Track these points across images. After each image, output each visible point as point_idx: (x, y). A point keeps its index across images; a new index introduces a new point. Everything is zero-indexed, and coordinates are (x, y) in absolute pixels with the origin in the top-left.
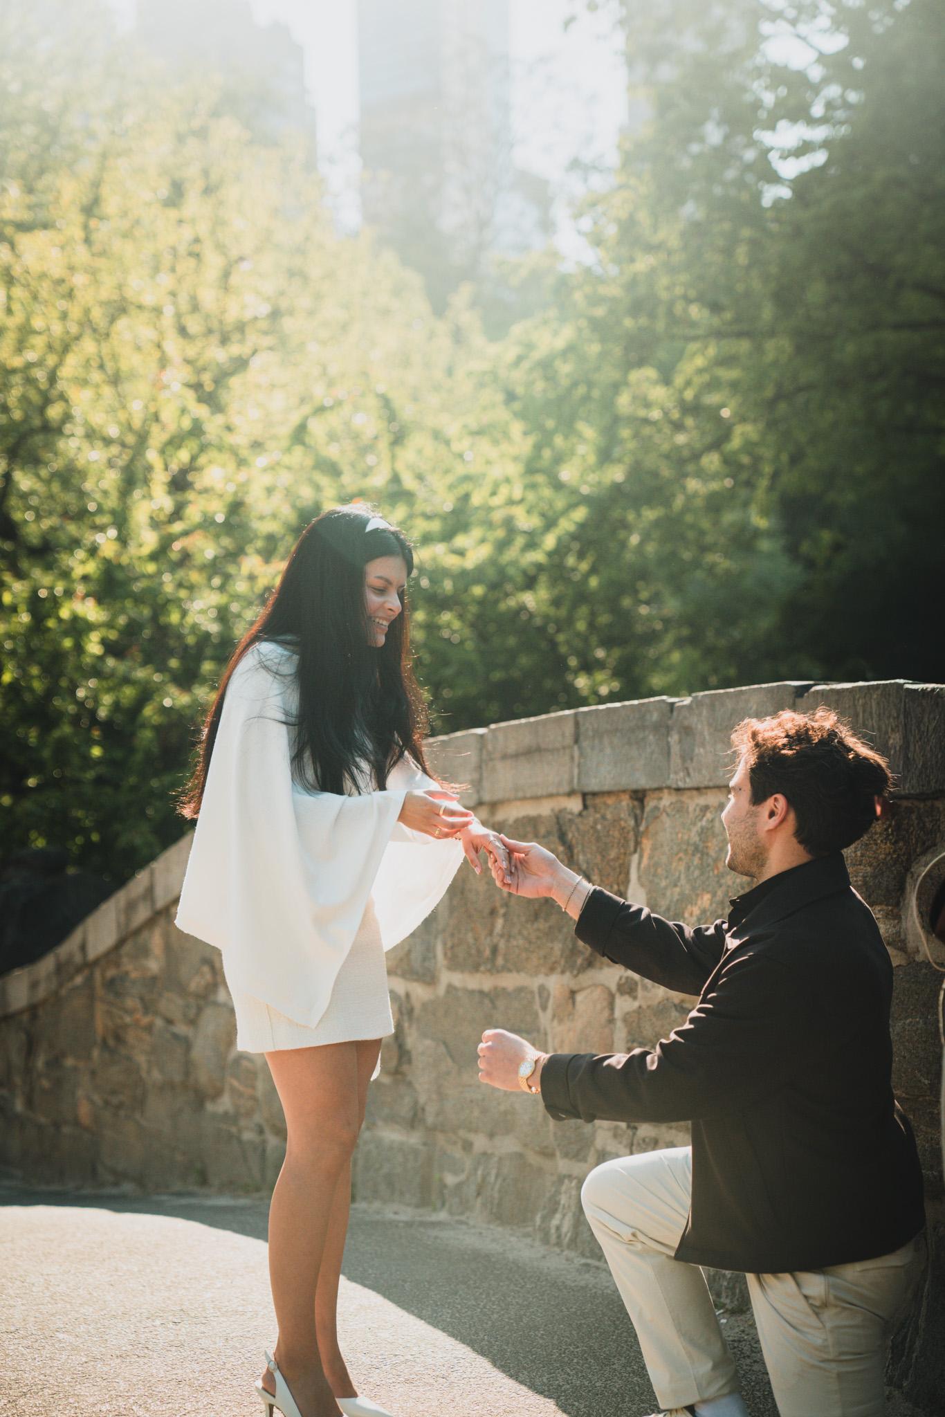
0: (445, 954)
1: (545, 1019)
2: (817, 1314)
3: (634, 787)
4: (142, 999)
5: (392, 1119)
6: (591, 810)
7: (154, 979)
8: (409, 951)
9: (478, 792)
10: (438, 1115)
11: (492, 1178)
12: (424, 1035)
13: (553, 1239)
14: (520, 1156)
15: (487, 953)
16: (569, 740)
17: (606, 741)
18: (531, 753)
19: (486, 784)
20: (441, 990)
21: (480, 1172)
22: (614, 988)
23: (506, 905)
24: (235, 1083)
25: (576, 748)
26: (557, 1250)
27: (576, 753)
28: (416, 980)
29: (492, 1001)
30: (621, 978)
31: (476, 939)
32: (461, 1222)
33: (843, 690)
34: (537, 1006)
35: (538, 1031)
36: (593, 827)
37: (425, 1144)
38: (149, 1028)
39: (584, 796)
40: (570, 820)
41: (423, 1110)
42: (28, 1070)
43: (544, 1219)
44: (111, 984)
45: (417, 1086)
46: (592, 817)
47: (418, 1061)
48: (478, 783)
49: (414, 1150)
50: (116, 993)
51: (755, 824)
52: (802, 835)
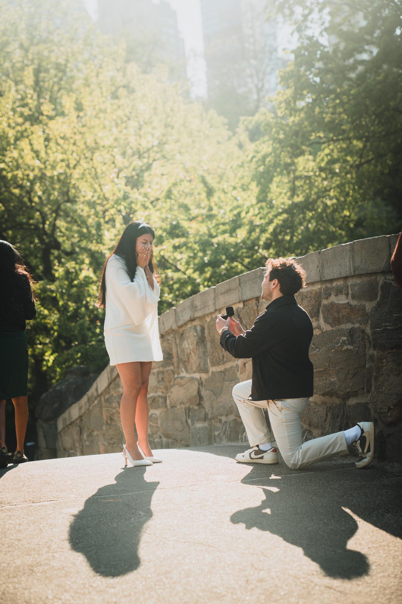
0: (210, 362)
1: (238, 374)
2: (280, 411)
3: (255, 296)
5: (199, 420)
6: (246, 306)
8: (200, 363)
9: (215, 306)
10: (212, 414)
11: (228, 429)
12: (206, 390)
13: (244, 440)
14: (235, 420)
15: (221, 358)
16: (238, 285)
17: (247, 283)
18: (228, 291)
19: (217, 304)
20: (210, 374)
21: (224, 428)
24: (151, 423)
27: (240, 289)
28: (203, 373)
29: (224, 374)
31: (218, 355)
34: (236, 372)
35: (237, 379)
36: (246, 311)
37: (209, 425)
39: (244, 302)
40: (241, 311)
41: (208, 414)
42: (81, 440)
44: (107, 401)
45: (205, 407)
46: (246, 308)
47: (205, 399)
48: (214, 304)
49: (206, 428)
50: (109, 403)
51: (269, 287)
52: (281, 290)
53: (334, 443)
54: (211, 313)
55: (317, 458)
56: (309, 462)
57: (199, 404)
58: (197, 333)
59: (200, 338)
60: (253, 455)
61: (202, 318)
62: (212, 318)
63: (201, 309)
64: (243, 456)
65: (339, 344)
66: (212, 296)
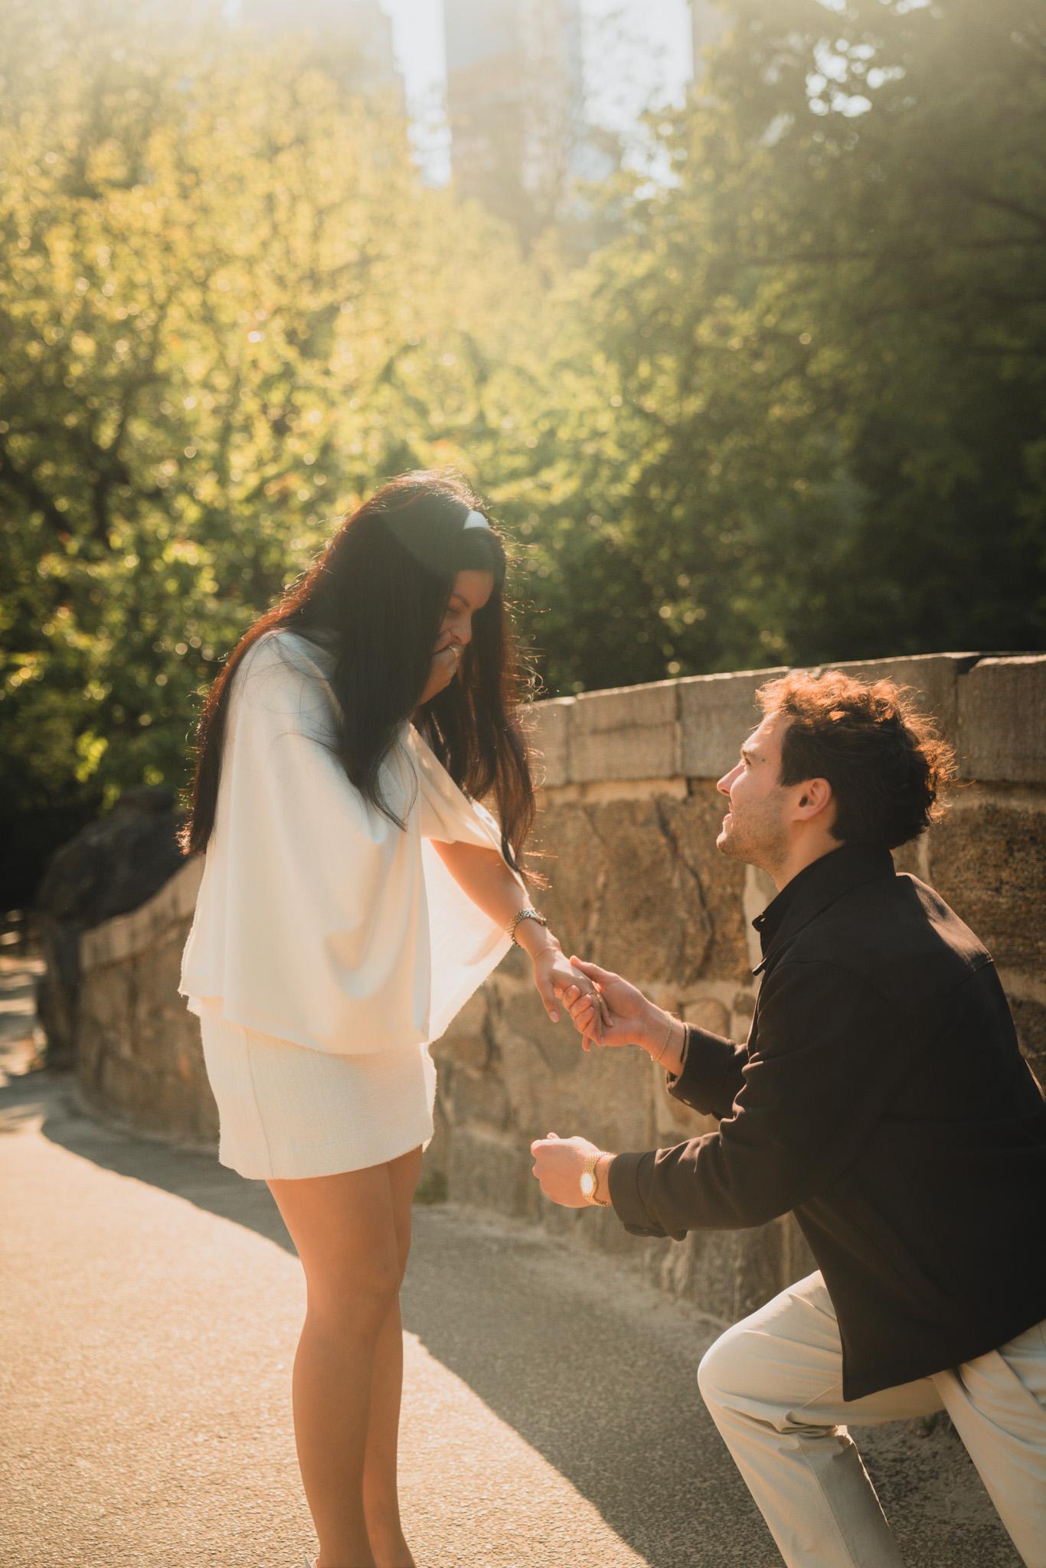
5: (483, 1117)
6: (698, 798)
9: (566, 770)
12: (515, 1032)
16: (669, 716)
17: (714, 717)
18: (624, 728)
19: (575, 762)
22: (729, 1005)
23: (601, 897)
25: (678, 725)
26: (670, 1297)
27: (678, 731)
30: (738, 995)
32: (561, 1247)
33: (1024, 666)
36: (701, 818)
39: (689, 781)
40: (673, 808)
41: (516, 1112)
42: (132, 1018)
43: (654, 1257)
45: (509, 1086)
46: (698, 806)
47: (509, 1058)
48: (566, 760)
66: (559, 731)
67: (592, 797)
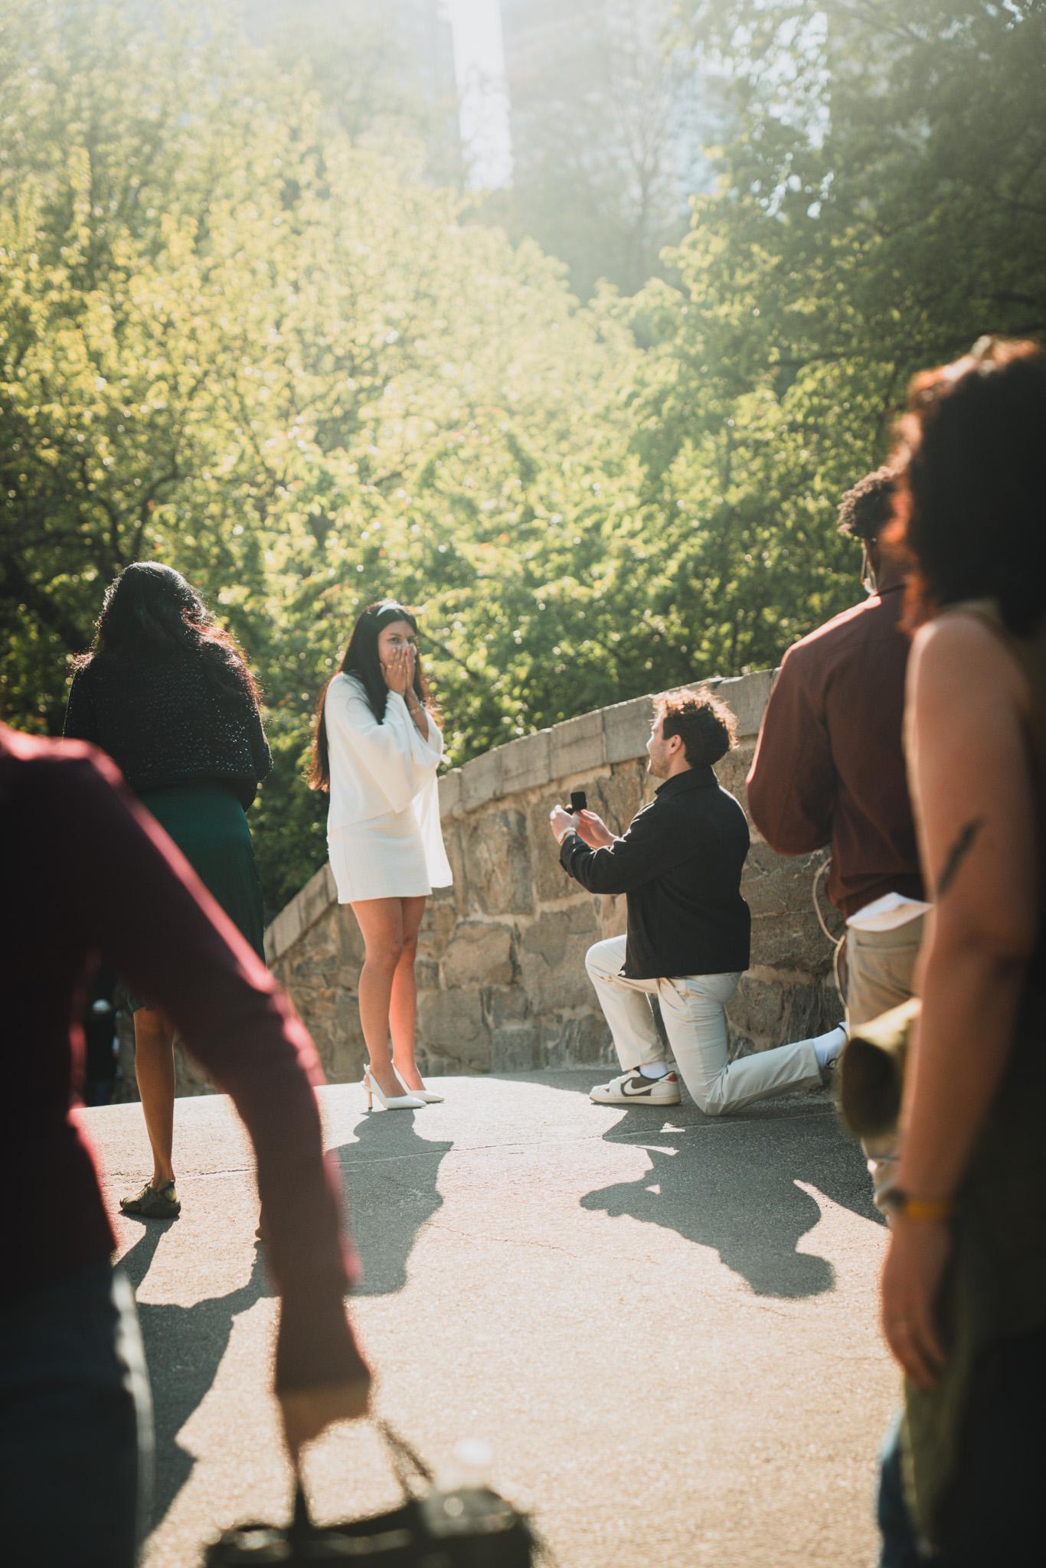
0: (538, 892)
1: (599, 919)
2: (684, 1000)
3: (637, 755)
4: (324, 976)
5: (512, 1016)
6: (616, 775)
7: (333, 959)
8: (515, 894)
9: (549, 772)
10: (540, 1003)
11: (575, 1035)
12: (528, 951)
13: (610, 1058)
14: (592, 1017)
15: (563, 883)
16: (599, 730)
17: (620, 727)
18: (579, 741)
19: (553, 766)
20: (537, 917)
21: (567, 1033)
25: (604, 735)
27: (604, 738)
28: (521, 913)
29: (569, 917)
31: (556, 876)
34: (595, 913)
35: (596, 929)
36: (618, 786)
37: (534, 1027)
38: (332, 998)
39: (612, 765)
40: (606, 784)
41: (531, 1003)
44: (298, 971)
45: (526, 988)
46: (617, 778)
47: (526, 970)
48: (548, 766)
49: (528, 1033)
50: (304, 976)
51: (664, 750)
52: (688, 757)
53: (794, 1062)
54: (541, 787)
55: (759, 1091)
56: (743, 1099)
57: (513, 983)
58: (509, 828)
59: (515, 840)
60: (628, 1089)
61: (517, 796)
62: (542, 797)
63: (518, 776)
64: (608, 1090)
65: (809, 864)
66: (544, 749)
67: (564, 788)
